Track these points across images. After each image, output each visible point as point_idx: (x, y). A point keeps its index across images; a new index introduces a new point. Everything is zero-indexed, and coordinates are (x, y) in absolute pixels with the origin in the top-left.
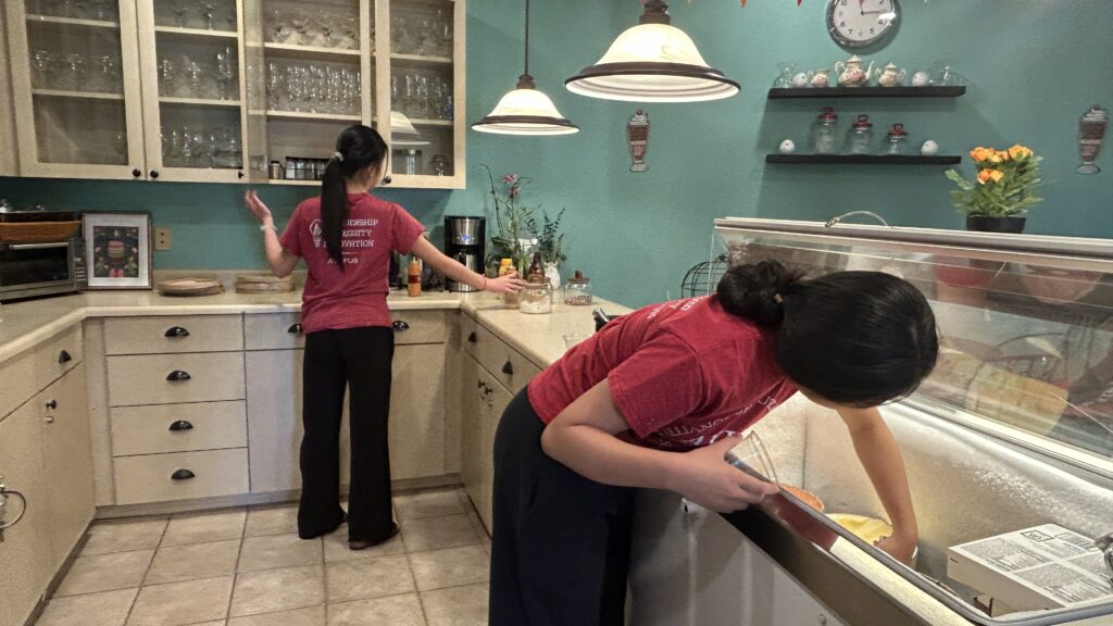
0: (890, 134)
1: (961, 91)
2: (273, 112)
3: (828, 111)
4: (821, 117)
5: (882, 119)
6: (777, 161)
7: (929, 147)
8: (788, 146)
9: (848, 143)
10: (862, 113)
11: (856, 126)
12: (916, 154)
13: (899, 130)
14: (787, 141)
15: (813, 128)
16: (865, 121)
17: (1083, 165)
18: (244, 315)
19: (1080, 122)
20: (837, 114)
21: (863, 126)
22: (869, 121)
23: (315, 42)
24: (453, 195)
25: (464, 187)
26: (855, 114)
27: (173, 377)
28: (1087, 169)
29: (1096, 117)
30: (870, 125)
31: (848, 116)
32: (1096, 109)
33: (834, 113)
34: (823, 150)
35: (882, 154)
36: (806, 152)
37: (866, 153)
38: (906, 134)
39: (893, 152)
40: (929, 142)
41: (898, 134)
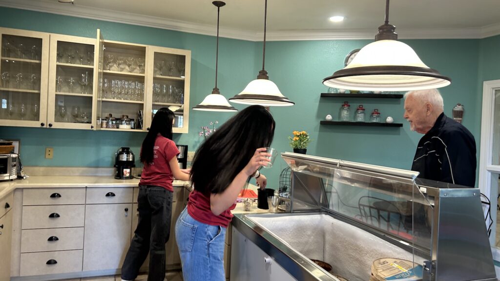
0: (373, 114)
1: (401, 96)
2: (104, 99)
3: (346, 104)
4: (343, 106)
5: (370, 106)
6: (325, 124)
7: (389, 120)
8: (329, 117)
9: (355, 117)
11: (358, 110)
12: (385, 122)
13: (376, 112)
14: (329, 115)
15: (339, 110)
18: (86, 187)
19: (452, 110)
21: (361, 110)
22: (363, 108)
23: (125, 70)
24: (182, 136)
25: (187, 132)
26: (359, 104)
27: (52, 216)
29: (458, 108)
30: (364, 110)
31: (355, 105)
32: (459, 105)
33: (349, 104)
34: (345, 120)
35: (370, 122)
36: (337, 120)
37: (363, 121)
38: (379, 114)
39: (375, 121)
40: (389, 117)
41: (376, 114)
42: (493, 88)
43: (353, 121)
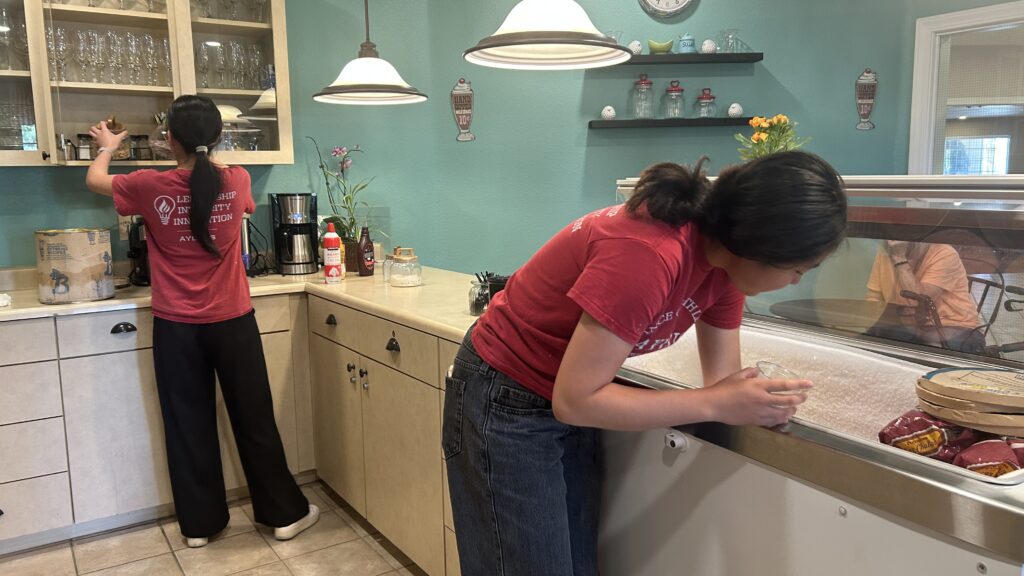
0: (700, 98)
1: (759, 57)
2: (64, 84)
3: (643, 79)
4: (637, 84)
5: (692, 84)
6: (598, 127)
7: (735, 110)
8: (609, 112)
9: (663, 108)
10: (674, 79)
11: (668, 91)
12: (724, 116)
13: (706, 95)
14: (609, 107)
15: (631, 93)
16: (677, 87)
17: (861, 122)
18: (55, 318)
19: (856, 84)
20: (652, 80)
21: (676, 91)
22: (681, 87)
24: (274, 172)
25: (291, 161)
26: (670, 80)
28: (864, 126)
29: (867, 79)
30: (682, 90)
31: (661, 83)
32: (869, 72)
33: (649, 80)
34: (642, 115)
35: (693, 117)
36: (625, 117)
37: (680, 116)
38: (714, 98)
39: (702, 115)
40: (734, 105)
41: (707, 98)
42: (936, 33)
43: (659, 117)
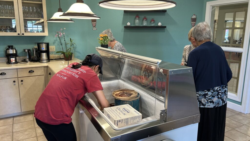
0: (151, 21)
4: (136, 17)
5: (150, 17)
6: (127, 28)
7: (160, 24)
8: (129, 24)
9: (142, 23)
11: (143, 19)
12: (157, 26)
15: (134, 20)
16: (146, 18)
19: (191, 18)
20: (139, 16)
25: (48, 35)
26: (144, 16)
32: (194, 15)
34: (137, 25)
35: (150, 26)
36: (133, 25)
37: (146, 25)
38: (155, 21)
39: (152, 25)
40: (159, 23)
41: (153, 21)
42: (211, 6)
43: (141, 26)
